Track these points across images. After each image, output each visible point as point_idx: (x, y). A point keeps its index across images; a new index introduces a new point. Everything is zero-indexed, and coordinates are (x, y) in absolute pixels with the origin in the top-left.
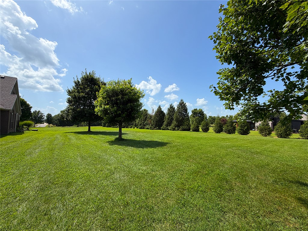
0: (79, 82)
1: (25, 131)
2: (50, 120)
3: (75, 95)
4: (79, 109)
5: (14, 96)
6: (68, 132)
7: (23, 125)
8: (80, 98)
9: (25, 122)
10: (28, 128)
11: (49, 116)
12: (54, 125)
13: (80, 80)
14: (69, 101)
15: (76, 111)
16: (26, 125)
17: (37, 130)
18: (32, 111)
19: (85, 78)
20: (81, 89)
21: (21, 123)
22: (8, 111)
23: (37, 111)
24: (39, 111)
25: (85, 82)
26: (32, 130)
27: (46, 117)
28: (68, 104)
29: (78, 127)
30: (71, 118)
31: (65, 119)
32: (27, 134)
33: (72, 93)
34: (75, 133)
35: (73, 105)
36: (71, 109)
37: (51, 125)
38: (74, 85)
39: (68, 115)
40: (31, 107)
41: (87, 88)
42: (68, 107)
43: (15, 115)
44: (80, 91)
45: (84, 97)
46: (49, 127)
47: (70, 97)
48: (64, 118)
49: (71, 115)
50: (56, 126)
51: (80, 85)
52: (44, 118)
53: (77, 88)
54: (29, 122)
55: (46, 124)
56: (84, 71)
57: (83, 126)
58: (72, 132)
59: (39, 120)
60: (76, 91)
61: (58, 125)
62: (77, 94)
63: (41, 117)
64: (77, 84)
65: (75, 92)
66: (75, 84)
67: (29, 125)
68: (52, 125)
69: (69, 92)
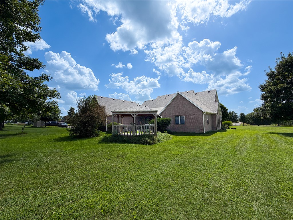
0: (273, 72)
1: (227, 129)
2: (243, 119)
3: (270, 89)
4: (280, 105)
5: (216, 103)
6: (268, 132)
7: (224, 124)
8: (279, 92)
9: (225, 122)
10: (228, 127)
11: (242, 115)
12: (248, 124)
13: (274, 70)
14: (264, 98)
15: (276, 107)
16: (226, 124)
17: (235, 129)
18: (228, 112)
19: (282, 64)
20: (278, 79)
21: (223, 123)
22: (215, 114)
23: (232, 112)
24: (233, 112)
25: (283, 68)
26: (232, 129)
27: (240, 116)
28: (263, 101)
29: (279, 126)
30: (270, 117)
31: (262, 118)
32: (229, 131)
33: (267, 88)
34: (280, 134)
35: (270, 101)
36: (269, 106)
37: (245, 124)
38: (267, 78)
39: (265, 114)
40: (227, 109)
41: (289, 76)
42: (264, 105)
43: (219, 116)
44: (278, 82)
45: (285, 89)
46: (244, 126)
47: (264, 93)
48: (260, 117)
49: (270, 113)
50: (250, 125)
51: (275, 75)
52: (238, 118)
53: (273, 80)
54: (229, 122)
55: (240, 123)
56: (280, 56)
57: (286, 125)
58: (274, 133)
59: (234, 120)
60: (271, 84)
61: (252, 124)
62: (273, 88)
63: (235, 117)
64: (271, 76)
65: (271, 86)
66: (269, 77)
67: (229, 124)
68: (247, 124)
69: (263, 88)
